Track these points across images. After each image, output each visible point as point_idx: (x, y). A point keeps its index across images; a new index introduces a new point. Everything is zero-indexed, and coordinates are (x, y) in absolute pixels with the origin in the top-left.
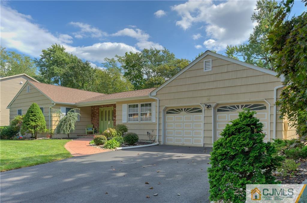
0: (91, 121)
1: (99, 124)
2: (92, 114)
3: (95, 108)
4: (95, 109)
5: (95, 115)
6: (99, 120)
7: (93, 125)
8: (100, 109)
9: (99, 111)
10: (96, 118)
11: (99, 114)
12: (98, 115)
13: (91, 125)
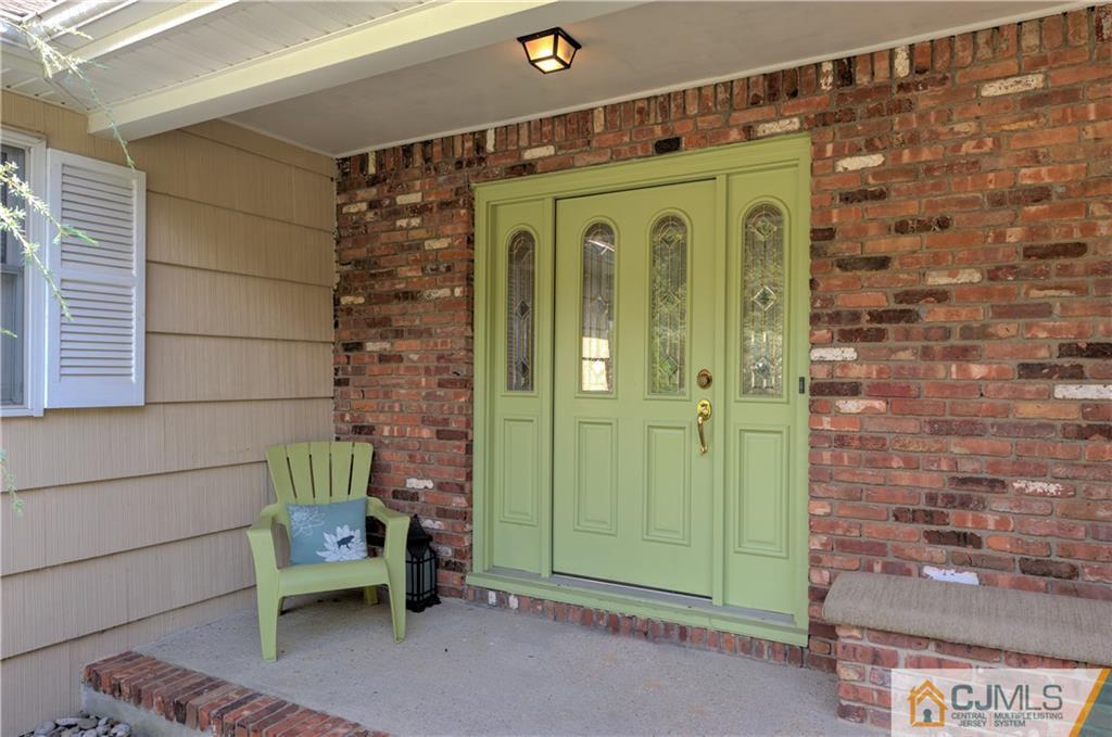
0: (328, 389)
1: (465, 437)
2: (344, 288)
3: (402, 200)
4: (397, 212)
5: (408, 296)
6: (467, 384)
7: (363, 452)
8: (493, 209)
9: (470, 241)
10: (411, 349)
11: (469, 280)
12: (446, 305)
13: (346, 446)
